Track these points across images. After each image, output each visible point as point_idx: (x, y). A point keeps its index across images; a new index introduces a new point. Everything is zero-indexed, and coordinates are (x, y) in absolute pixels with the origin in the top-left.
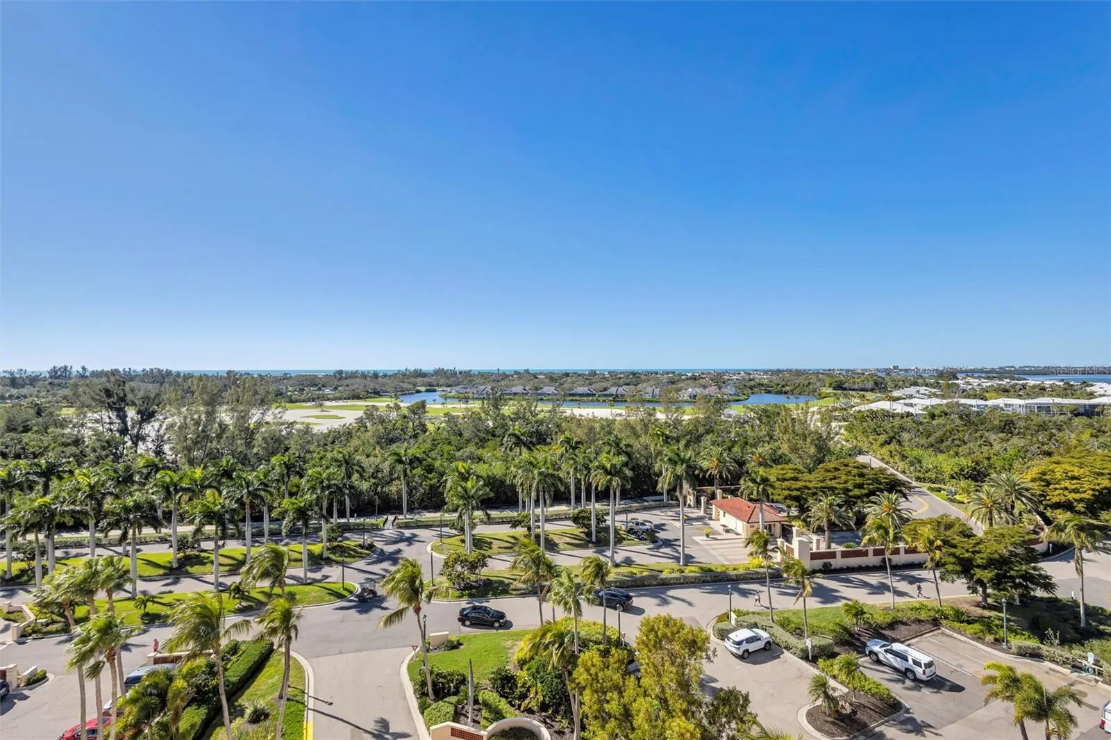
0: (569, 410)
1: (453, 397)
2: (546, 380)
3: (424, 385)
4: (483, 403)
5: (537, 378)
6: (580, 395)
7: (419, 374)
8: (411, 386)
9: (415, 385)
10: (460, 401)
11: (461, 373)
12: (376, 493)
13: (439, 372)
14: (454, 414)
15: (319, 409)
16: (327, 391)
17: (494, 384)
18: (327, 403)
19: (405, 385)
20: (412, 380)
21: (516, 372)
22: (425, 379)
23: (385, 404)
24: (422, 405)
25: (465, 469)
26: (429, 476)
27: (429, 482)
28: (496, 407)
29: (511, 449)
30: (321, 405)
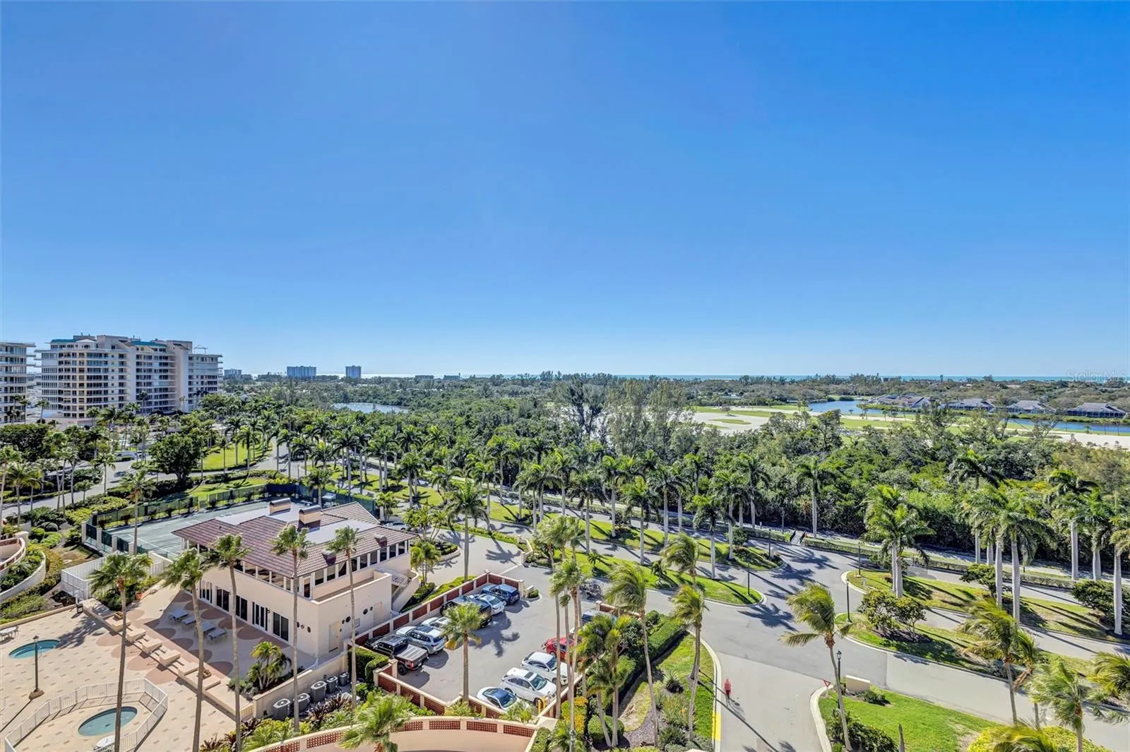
0: (1064, 435)
1: (876, 408)
2: (1022, 392)
3: (838, 393)
4: (918, 417)
5: (1006, 388)
6: (1089, 414)
7: (832, 380)
8: (822, 394)
9: (827, 393)
10: (884, 413)
11: (886, 380)
12: (782, 505)
13: (856, 379)
14: (876, 428)
15: (726, 414)
16: (734, 396)
17: (935, 395)
18: (733, 408)
19: (816, 393)
20: (824, 387)
21: (970, 380)
22: (839, 387)
23: (792, 412)
24: (836, 415)
25: (892, 494)
26: (844, 495)
27: (844, 502)
28: (938, 423)
29: (962, 479)
30: (728, 410)
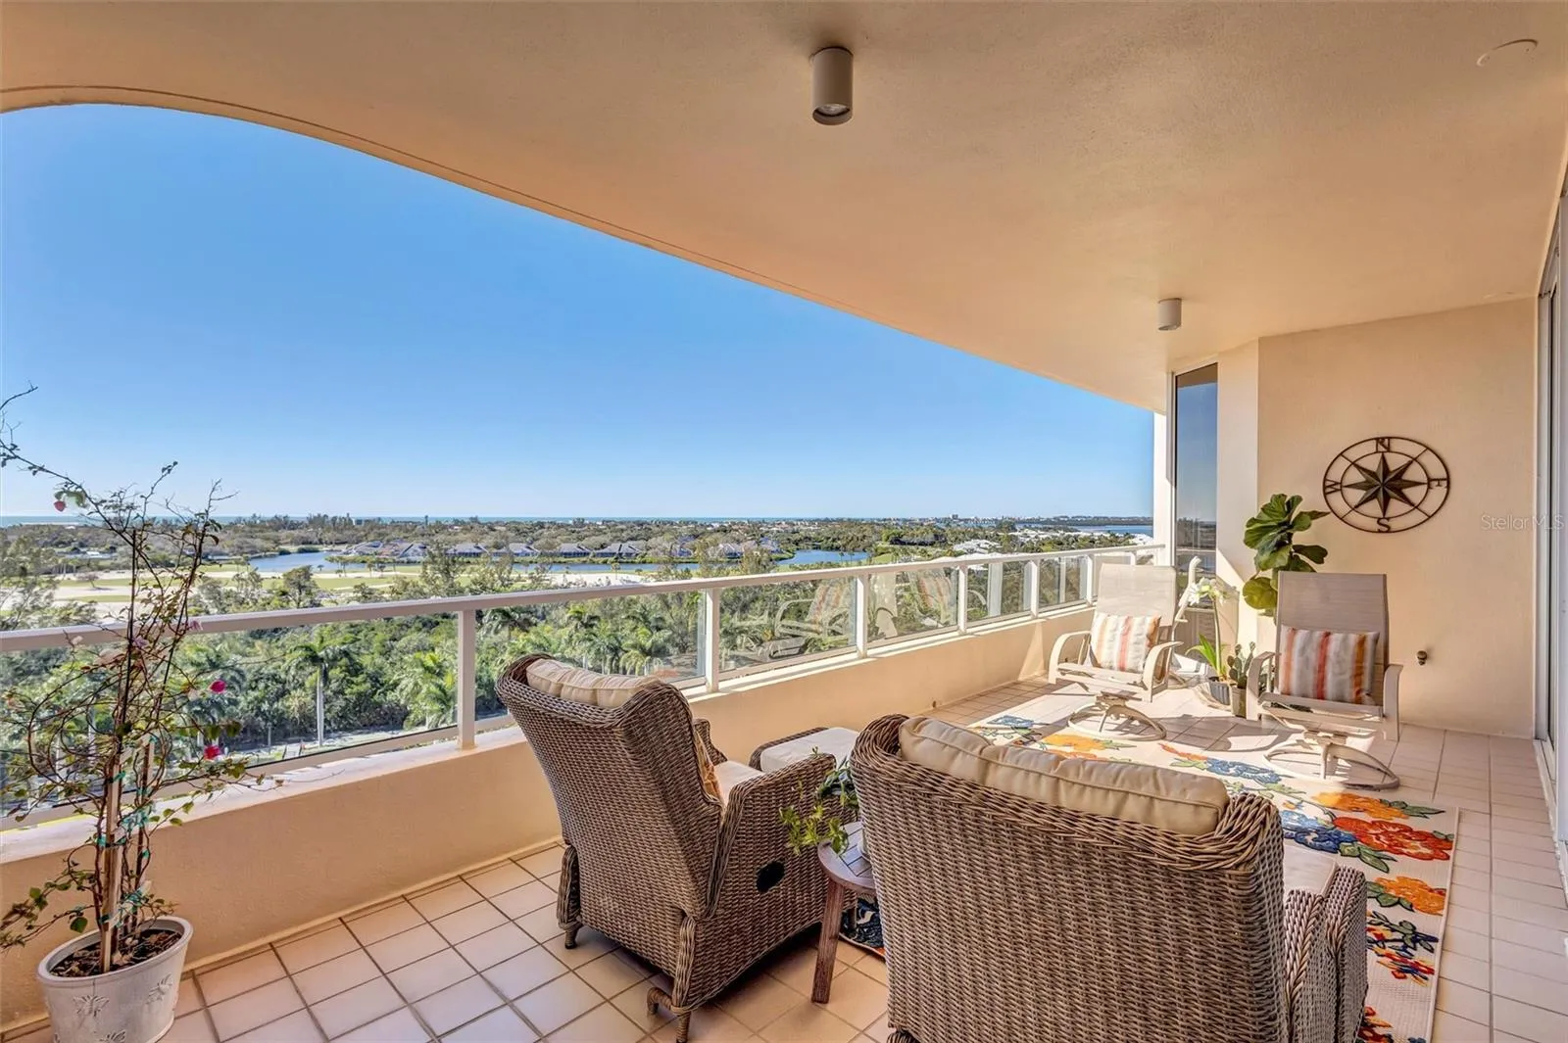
0: (558, 578)
1: (354, 561)
2: (509, 534)
3: (293, 542)
4: (425, 568)
5: (494, 530)
6: (566, 555)
7: (282, 524)
8: (269, 545)
9: (277, 542)
10: (370, 566)
11: (359, 522)
12: (260, 713)
13: (318, 521)
14: (370, 587)
15: (89, 586)
16: (93, 554)
17: (426, 540)
18: (103, 576)
19: (259, 543)
20: (271, 534)
21: (457, 522)
22: (296, 533)
23: (230, 575)
24: (306, 573)
25: (434, 661)
26: (354, 679)
27: (356, 689)
28: (446, 572)
30: (92, 579)
